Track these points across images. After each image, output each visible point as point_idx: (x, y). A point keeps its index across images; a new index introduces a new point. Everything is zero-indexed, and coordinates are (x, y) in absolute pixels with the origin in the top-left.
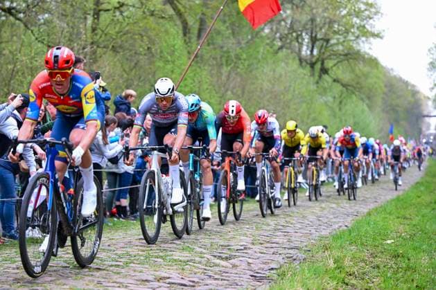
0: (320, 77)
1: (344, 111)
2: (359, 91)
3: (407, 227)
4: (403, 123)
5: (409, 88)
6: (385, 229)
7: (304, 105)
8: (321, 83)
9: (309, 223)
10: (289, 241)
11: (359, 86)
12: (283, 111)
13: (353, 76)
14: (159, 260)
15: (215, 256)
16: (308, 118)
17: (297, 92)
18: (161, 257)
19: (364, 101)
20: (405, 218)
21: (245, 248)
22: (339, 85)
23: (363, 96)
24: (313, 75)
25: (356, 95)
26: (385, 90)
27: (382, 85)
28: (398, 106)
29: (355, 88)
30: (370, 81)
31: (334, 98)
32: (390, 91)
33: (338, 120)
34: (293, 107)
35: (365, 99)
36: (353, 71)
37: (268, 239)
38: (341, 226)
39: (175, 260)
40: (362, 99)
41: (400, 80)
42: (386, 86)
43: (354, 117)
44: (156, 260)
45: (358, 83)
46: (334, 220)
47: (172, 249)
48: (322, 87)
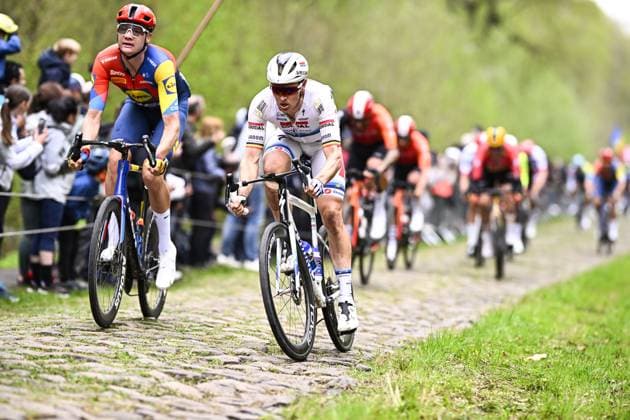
3: (585, 328)
6: (541, 332)
9: (400, 313)
14: (57, 378)
15: (173, 375)
18: (64, 373)
20: (592, 310)
21: (242, 361)
38: (460, 322)
39: (89, 380)
44: (51, 377)
46: (453, 309)
47: (93, 358)
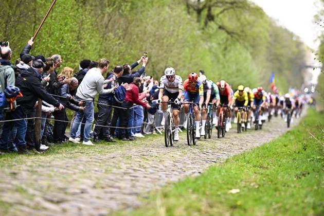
0: (206, 24)
1: (227, 57)
2: (243, 39)
3: (259, 176)
4: (287, 72)
5: (294, 39)
6: (236, 178)
7: (187, 50)
8: (206, 30)
9: (163, 168)
10: (133, 186)
11: (243, 34)
12: (165, 55)
13: (239, 24)
16: (190, 63)
17: (180, 37)
19: (247, 49)
20: (261, 167)
22: (223, 31)
23: (247, 44)
24: (199, 21)
25: (240, 43)
26: (269, 39)
27: (267, 34)
28: (282, 55)
29: (239, 36)
30: (255, 30)
31: (219, 44)
32: (275, 41)
33: (221, 66)
34: (175, 51)
35: (249, 48)
36: (239, 20)
37: (111, 183)
38: (194, 173)
40: (246, 48)
41: (286, 30)
42: (271, 36)
43: (237, 64)
45: (243, 31)
46: (190, 166)
48: (207, 33)
